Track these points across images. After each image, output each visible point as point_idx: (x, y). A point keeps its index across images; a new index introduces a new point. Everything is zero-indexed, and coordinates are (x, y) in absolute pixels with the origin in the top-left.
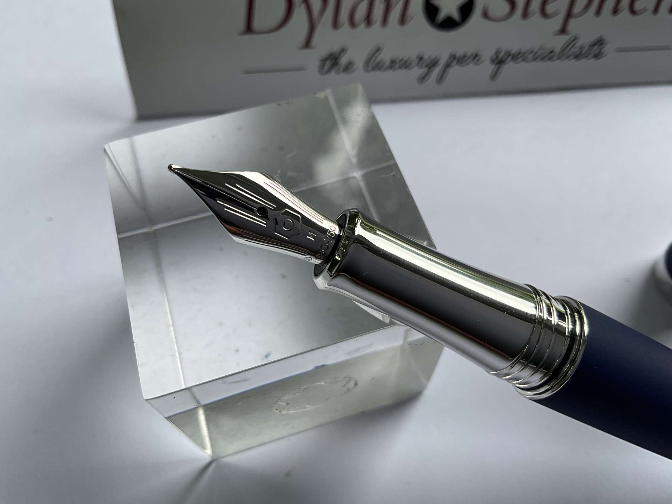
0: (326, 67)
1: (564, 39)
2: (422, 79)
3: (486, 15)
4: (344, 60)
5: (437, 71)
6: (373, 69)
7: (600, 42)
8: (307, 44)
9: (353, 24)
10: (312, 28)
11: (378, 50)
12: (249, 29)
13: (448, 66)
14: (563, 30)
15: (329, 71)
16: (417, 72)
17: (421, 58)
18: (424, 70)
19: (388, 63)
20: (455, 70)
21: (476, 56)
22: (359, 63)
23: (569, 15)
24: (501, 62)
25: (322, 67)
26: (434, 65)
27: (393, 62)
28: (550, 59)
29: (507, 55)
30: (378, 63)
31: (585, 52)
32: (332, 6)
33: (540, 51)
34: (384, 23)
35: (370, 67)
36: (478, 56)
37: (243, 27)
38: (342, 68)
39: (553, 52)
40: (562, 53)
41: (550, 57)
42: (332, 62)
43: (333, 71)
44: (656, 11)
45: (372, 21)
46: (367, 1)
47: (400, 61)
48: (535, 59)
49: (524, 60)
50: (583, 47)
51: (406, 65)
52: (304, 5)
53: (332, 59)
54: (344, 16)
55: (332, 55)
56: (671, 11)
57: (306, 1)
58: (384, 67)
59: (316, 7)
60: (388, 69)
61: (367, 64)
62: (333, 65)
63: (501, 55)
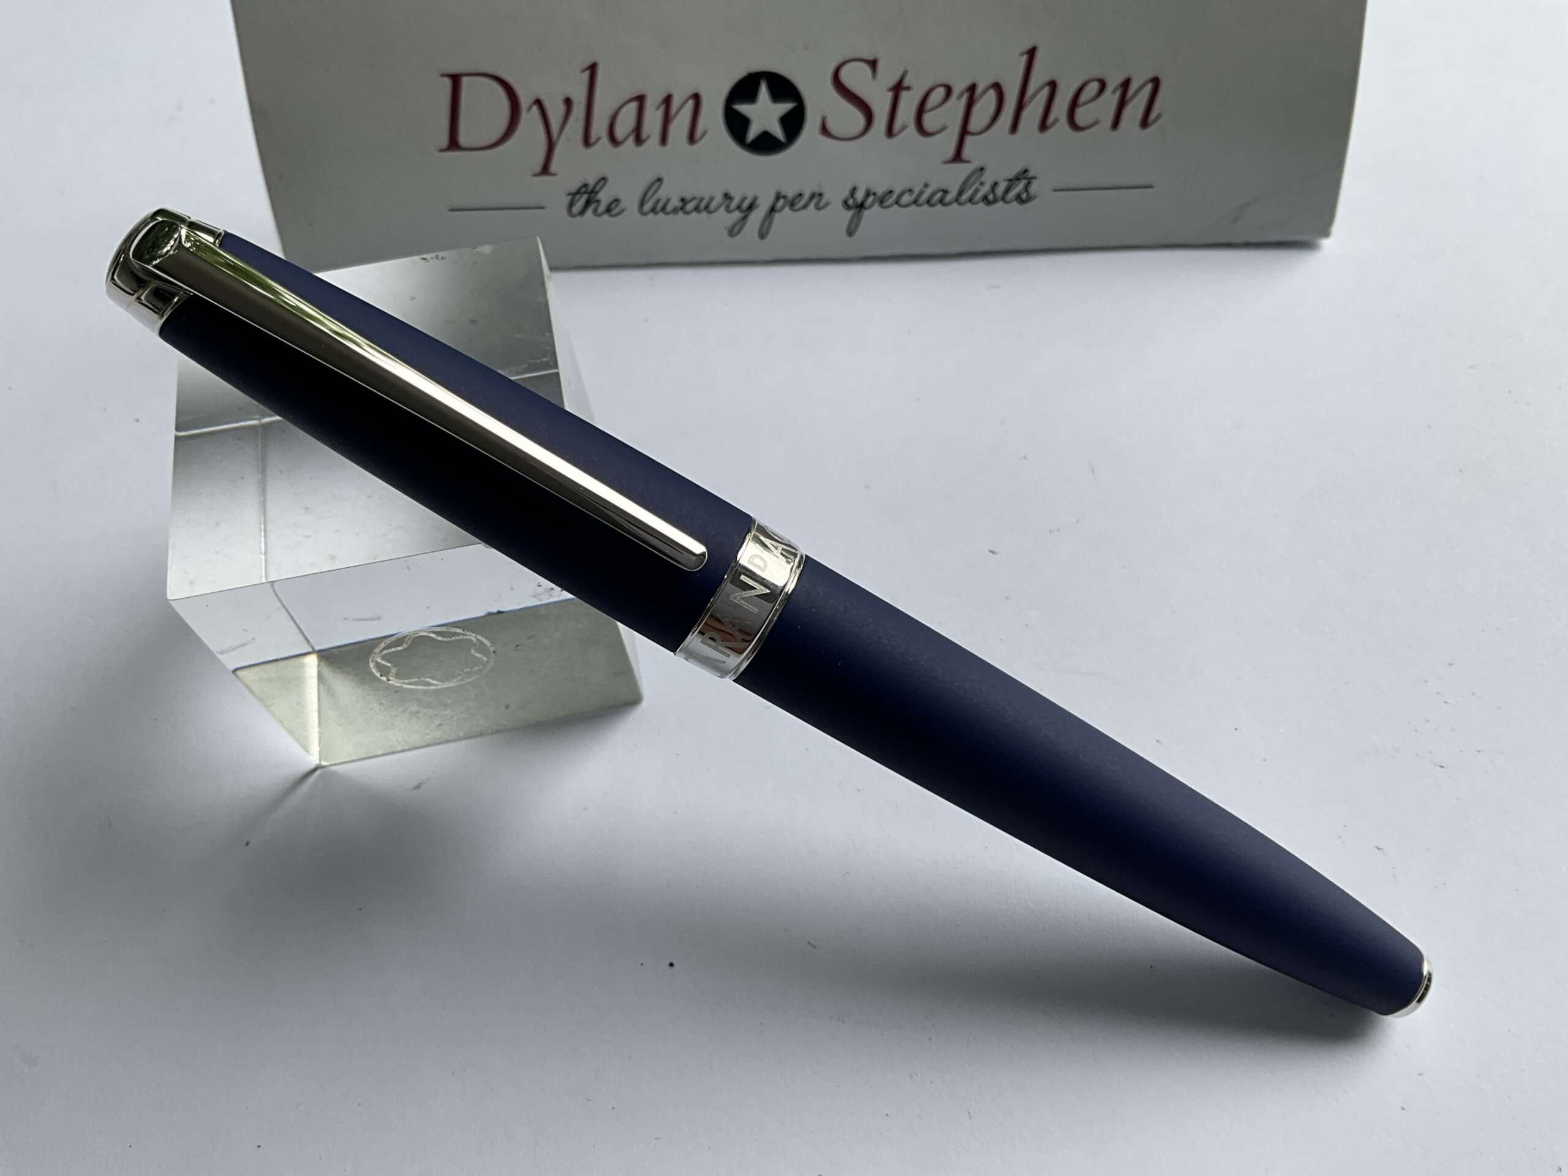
0: (576, 209)
1: (961, 171)
2: (733, 232)
3: (824, 130)
4: (604, 197)
5: (756, 218)
6: (653, 210)
7: (1024, 175)
8: (545, 170)
9: (614, 141)
10: (551, 146)
11: (658, 181)
12: (454, 144)
13: (773, 209)
14: (958, 157)
15: (582, 212)
16: (725, 219)
17: (727, 196)
18: (737, 215)
19: (675, 202)
20: (784, 216)
21: (816, 196)
22: (630, 202)
23: (964, 132)
24: (861, 206)
25: (571, 205)
26: (751, 207)
27: (683, 200)
28: (941, 201)
29: (868, 194)
30: (658, 201)
31: (1000, 190)
32: (579, 111)
33: (923, 189)
34: (664, 140)
35: (647, 207)
36: (820, 195)
37: (444, 140)
38: (602, 208)
39: (945, 192)
40: (961, 193)
41: (940, 198)
42: (585, 197)
43: (589, 212)
44: (1116, 124)
45: (644, 135)
46: (634, 106)
47: (693, 199)
48: (915, 202)
49: (897, 202)
50: (996, 184)
51: (704, 207)
52: (535, 109)
53: (585, 192)
54: (599, 127)
55: (585, 185)
56: (1145, 123)
57: (538, 102)
58: (669, 208)
59: (555, 113)
60: (675, 211)
61: (642, 203)
62: (588, 203)
63: (860, 196)
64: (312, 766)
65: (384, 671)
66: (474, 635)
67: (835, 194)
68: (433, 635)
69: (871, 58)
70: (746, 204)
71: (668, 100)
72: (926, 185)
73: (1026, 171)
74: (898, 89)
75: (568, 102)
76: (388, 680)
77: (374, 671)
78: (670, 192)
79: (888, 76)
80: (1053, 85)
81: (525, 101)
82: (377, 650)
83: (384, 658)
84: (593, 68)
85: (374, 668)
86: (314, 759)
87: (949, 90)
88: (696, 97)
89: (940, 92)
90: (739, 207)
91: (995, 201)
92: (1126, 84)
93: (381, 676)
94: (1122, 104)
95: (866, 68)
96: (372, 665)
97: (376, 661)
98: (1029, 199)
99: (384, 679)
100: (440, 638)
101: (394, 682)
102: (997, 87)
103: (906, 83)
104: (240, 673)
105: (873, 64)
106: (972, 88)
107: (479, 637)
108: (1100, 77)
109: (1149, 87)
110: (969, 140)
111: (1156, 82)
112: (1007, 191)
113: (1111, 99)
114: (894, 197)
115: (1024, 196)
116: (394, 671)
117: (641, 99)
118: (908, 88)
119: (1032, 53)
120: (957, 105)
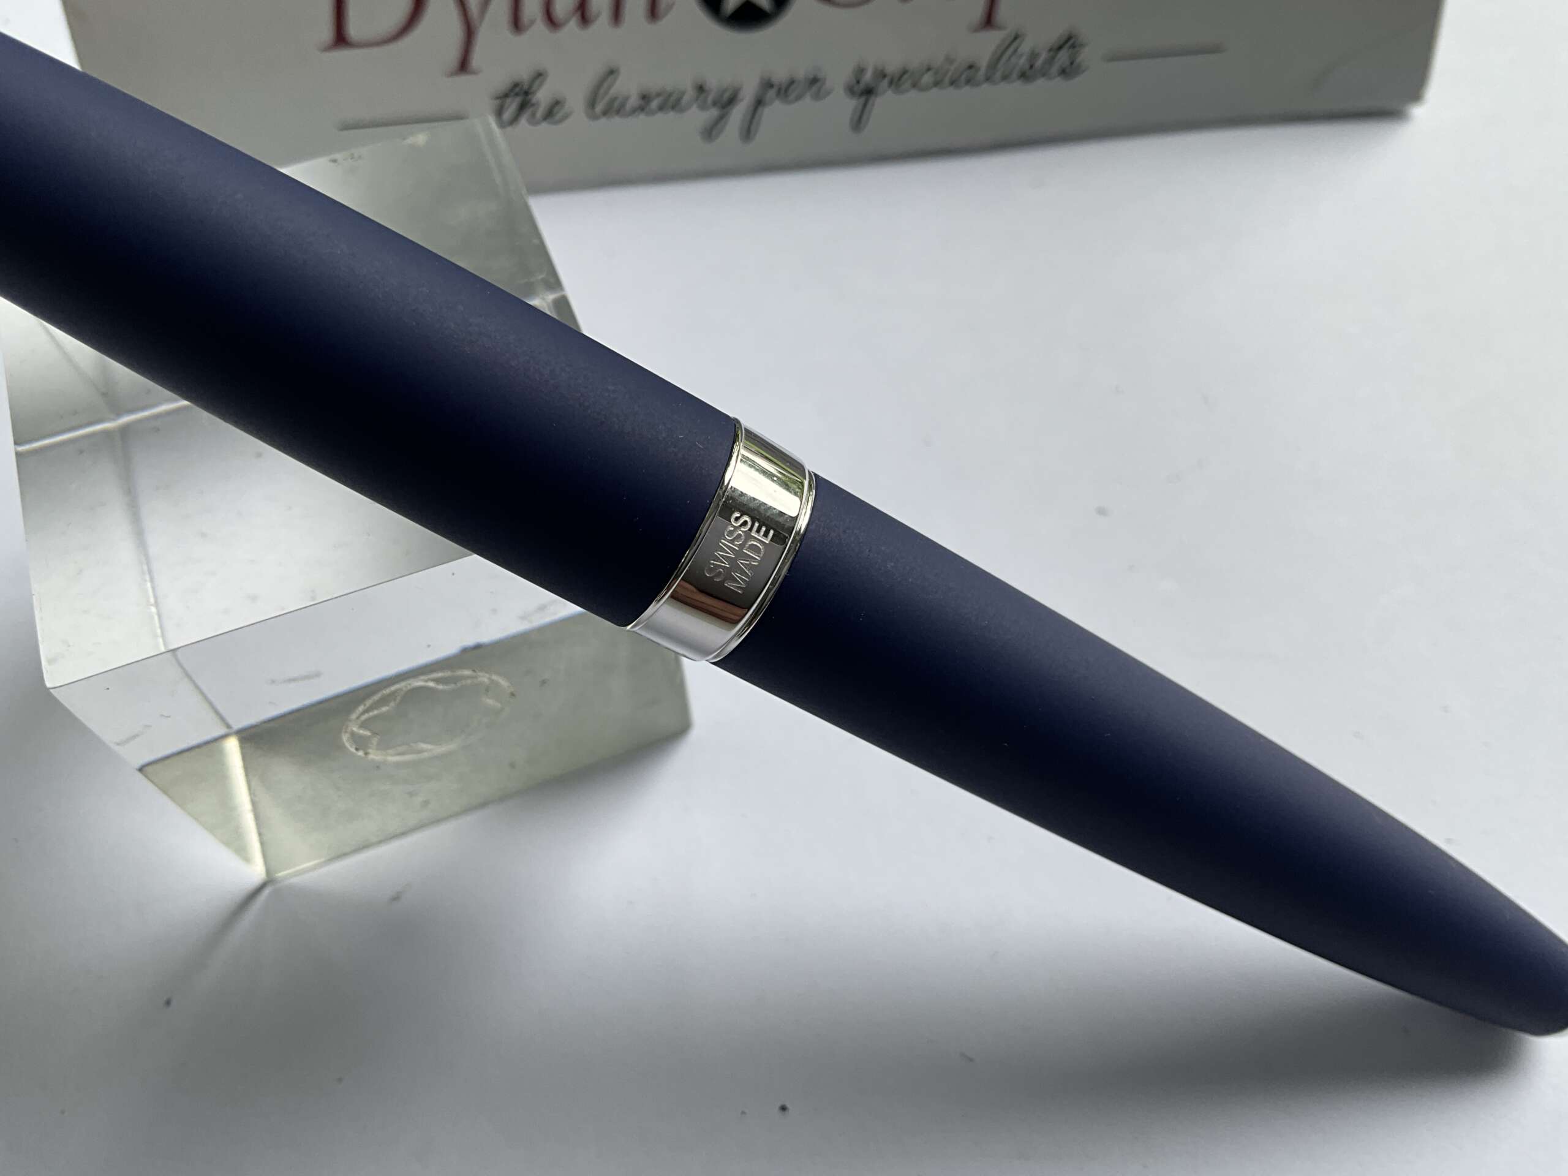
0: (507, 115)
1: (992, 40)
2: (710, 132)
4: (543, 96)
5: (738, 113)
6: (605, 113)
7: (1069, 43)
8: (464, 65)
9: (551, 20)
10: (469, 33)
11: (612, 72)
12: (341, 39)
13: (759, 103)
14: (989, 22)
15: (514, 120)
16: (698, 117)
17: (701, 89)
18: (714, 112)
19: (634, 101)
20: (775, 111)
21: (814, 81)
22: (576, 102)
24: (868, 92)
25: (500, 110)
26: (732, 101)
27: (645, 96)
28: (969, 80)
29: (876, 77)
30: (613, 99)
31: (1040, 64)
33: (947, 67)
34: (616, 18)
35: (599, 108)
36: (820, 79)
37: (326, 32)
38: (540, 112)
39: (974, 68)
40: (992, 68)
41: (967, 76)
42: (518, 99)
43: (523, 121)
45: (590, 12)
47: (658, 95)
48: (937, 83)
49: (915, 84)
50: (1035, 54)
51: (671, 102)
53: (517, 94)
54: (533, 5)
55: (516, 85)
58: (628, 107)
60: (635, 111)
61: (592, 103)
62: (522, 107)
63: (868, 76)
64: (256, 884)
65: (361, 743)
66: (487, 675)
67: (838, 77)
68: (431, 684)
70: (725, 97)
72: (951, 62)
73: (1070, 37)
76: (366, 754)
77: (347, 745)
78: (627, 86)
82: (354, 716)
83: (363, 725)
85: (347, 741)
90: (715, 104)
91: (1034, 77)
93: (357, 749)
96: (345, 738)
97: (351, 729)
98: (1075, 72)
99: (361, 753)
100: (440, 687)
101: (375, 756)
104: (149, 770)
107: (494, 677)
112: (1050, 61)
114: (911, 77)
115: (1069, 69)
116: (375, 741)
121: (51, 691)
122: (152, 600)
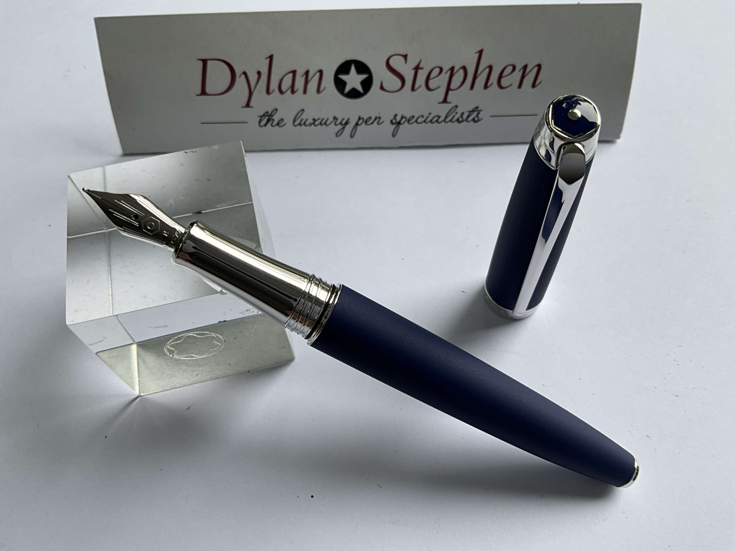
0: (263, 123)
1: (447, 107)
2: (337, 134)
3: (382, 88)
4: (276, 118)
5: (349, 128)
6: (300, 124)
7: (476, 110)
8: (248, 105)
9: (281, 92)
10: (251, 94)
11: (302, 110)
12: (203, 92)
13: (357, 124)
14: (445, 101)
15: (265, 125)
16: (334, 129)
17: (335, 118)
18: (340, 127)
19: (310, 121)
20: (363, 128)
21: (377, 118)
22: (289, 120)
23: (448, 89)
24: (399, 123)
25: (260, 121)
26: (346, 123)
27: (314, 120)
28: (437, 121)
29: (402, 118)
30: (302, 120)
31: (465, 117)
32: (264, 77)
33: (429, 115)
34: (305, 92)
35: (297, 122)
36: (380, 118)
37: (199, 90)
38: (275, 123)
39: (439, 117)
40: (446, 117)
41: (437, 120)
42: (267, 118)
43: (269, 125)
44: (520, 86)
45: (295, 89)
46: (291, 75)
47: (319, 119)
48: (425, 121)
49: (416, 121)
50: (463, 113)
51: (324, 123)
52: (243, 76)
53: (267, 116)
54: (274, 85)
55: (267, 112)
56: (534, 86)
57: (245, 73)
58: (307, 123)
59: (253, 78)
60: (310, 124)
61: (294, 121)
62: (268, 121)
63: (398, 118)
64: (136, 396)
65: (171, 352)
66: (215, 334)
67: (387, 118)
68: (195, 335)
69: (405, 54)
70: (344, 122)
71: (307, 73)
72: (430, 114)
73: (477, 107)
74: (417, 68)
75: (259, 73)
76: (173, 356)
77: (166, 352)
78: (308, 116)
79: (412, 62)
80: (491, 68)
81: (238, 72)
82: (168, 343)
83: (171, 346)
84: (271, 57)
85: (166, 351)
86: (137, 393)
87: (441, 70)
88: (321, 72)
89: (437, 70)
90: (341, 123)
91: (463, 121)
92: (525, 67)
93: (170, 354)
94: (523, 77)
95: (403, 59)
96: (165, 350)
97: (167, 347)
98: (478, 121)
99: (171, 355)
100: (198, 336)
101: (176, 357)
102: (464, 68)
103: (421, 66)
104: (100, 354)
105: (405, 57)
106: (452, 69)
107: (217, 335)
108: (513, 63)
109: (536, 68)
110: (450, 93)
111: (539, 66)
112: (468, 117)
113: (518, 74)
114: (414, 120)
115: (476, 119)
116: (176, 352)
117: (294, 72)
118: (422, 68)
119: (481, 52)
120: (445, 76)
121: (68, 326)
122: (111, 294)
